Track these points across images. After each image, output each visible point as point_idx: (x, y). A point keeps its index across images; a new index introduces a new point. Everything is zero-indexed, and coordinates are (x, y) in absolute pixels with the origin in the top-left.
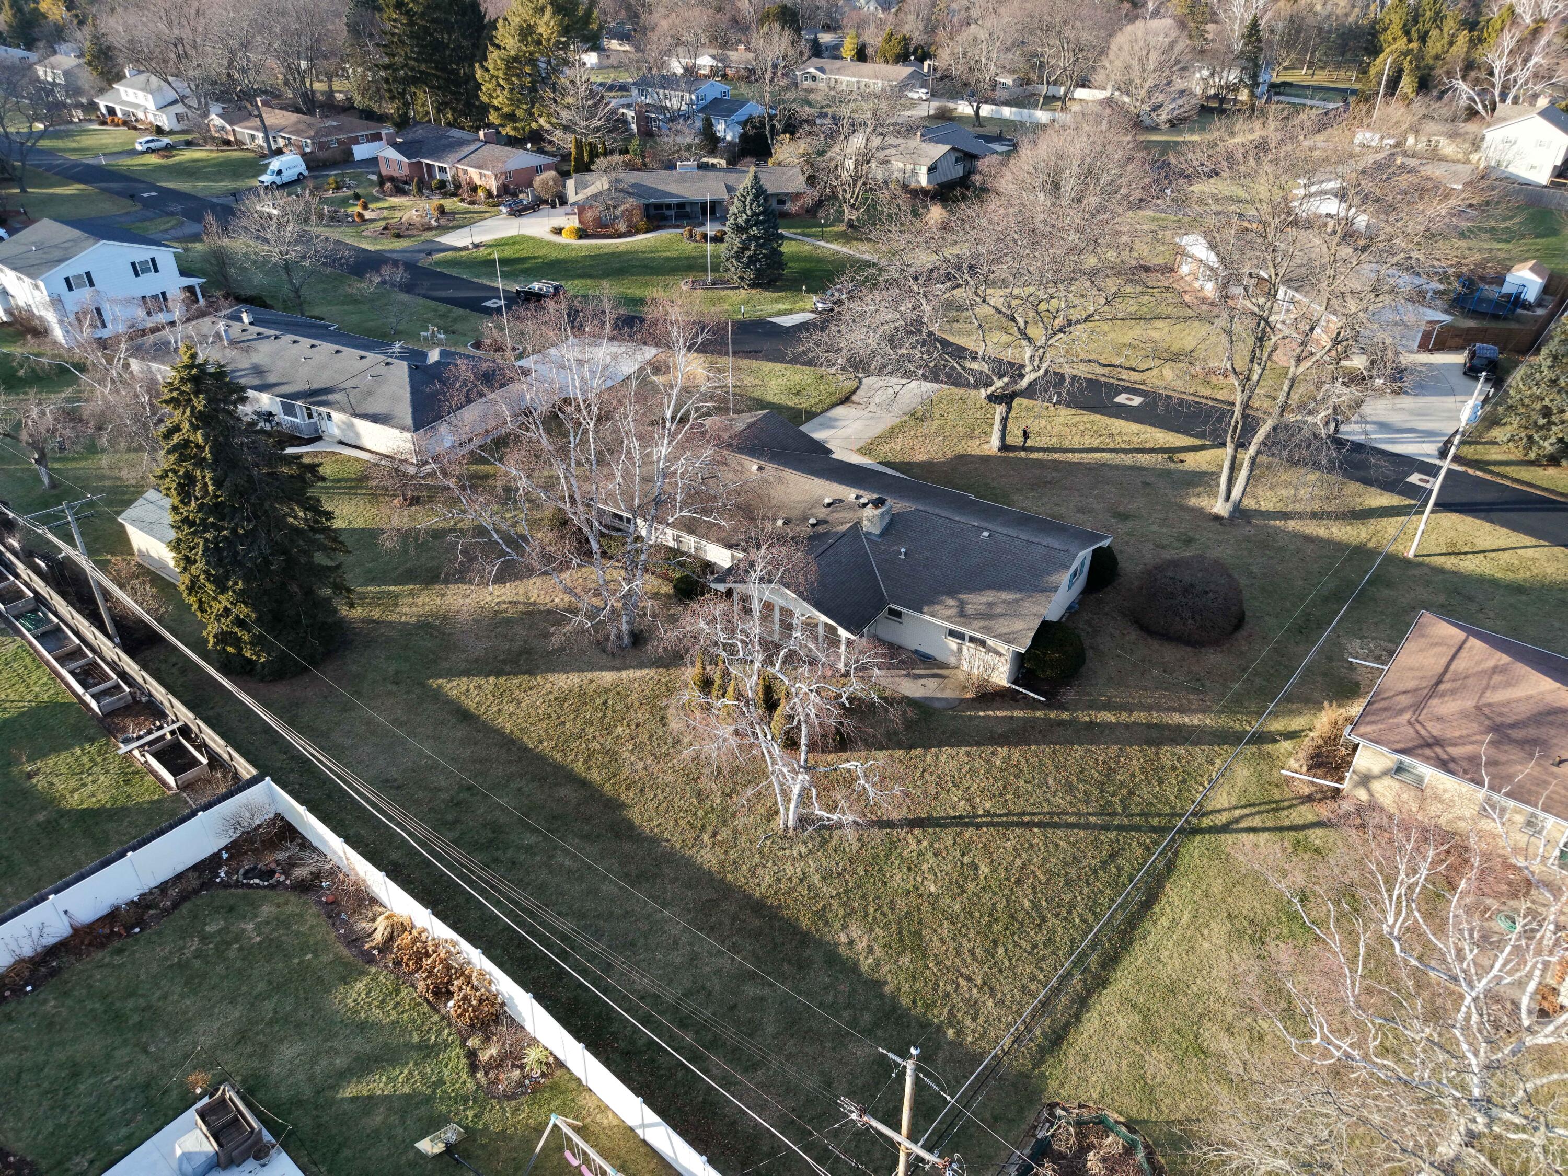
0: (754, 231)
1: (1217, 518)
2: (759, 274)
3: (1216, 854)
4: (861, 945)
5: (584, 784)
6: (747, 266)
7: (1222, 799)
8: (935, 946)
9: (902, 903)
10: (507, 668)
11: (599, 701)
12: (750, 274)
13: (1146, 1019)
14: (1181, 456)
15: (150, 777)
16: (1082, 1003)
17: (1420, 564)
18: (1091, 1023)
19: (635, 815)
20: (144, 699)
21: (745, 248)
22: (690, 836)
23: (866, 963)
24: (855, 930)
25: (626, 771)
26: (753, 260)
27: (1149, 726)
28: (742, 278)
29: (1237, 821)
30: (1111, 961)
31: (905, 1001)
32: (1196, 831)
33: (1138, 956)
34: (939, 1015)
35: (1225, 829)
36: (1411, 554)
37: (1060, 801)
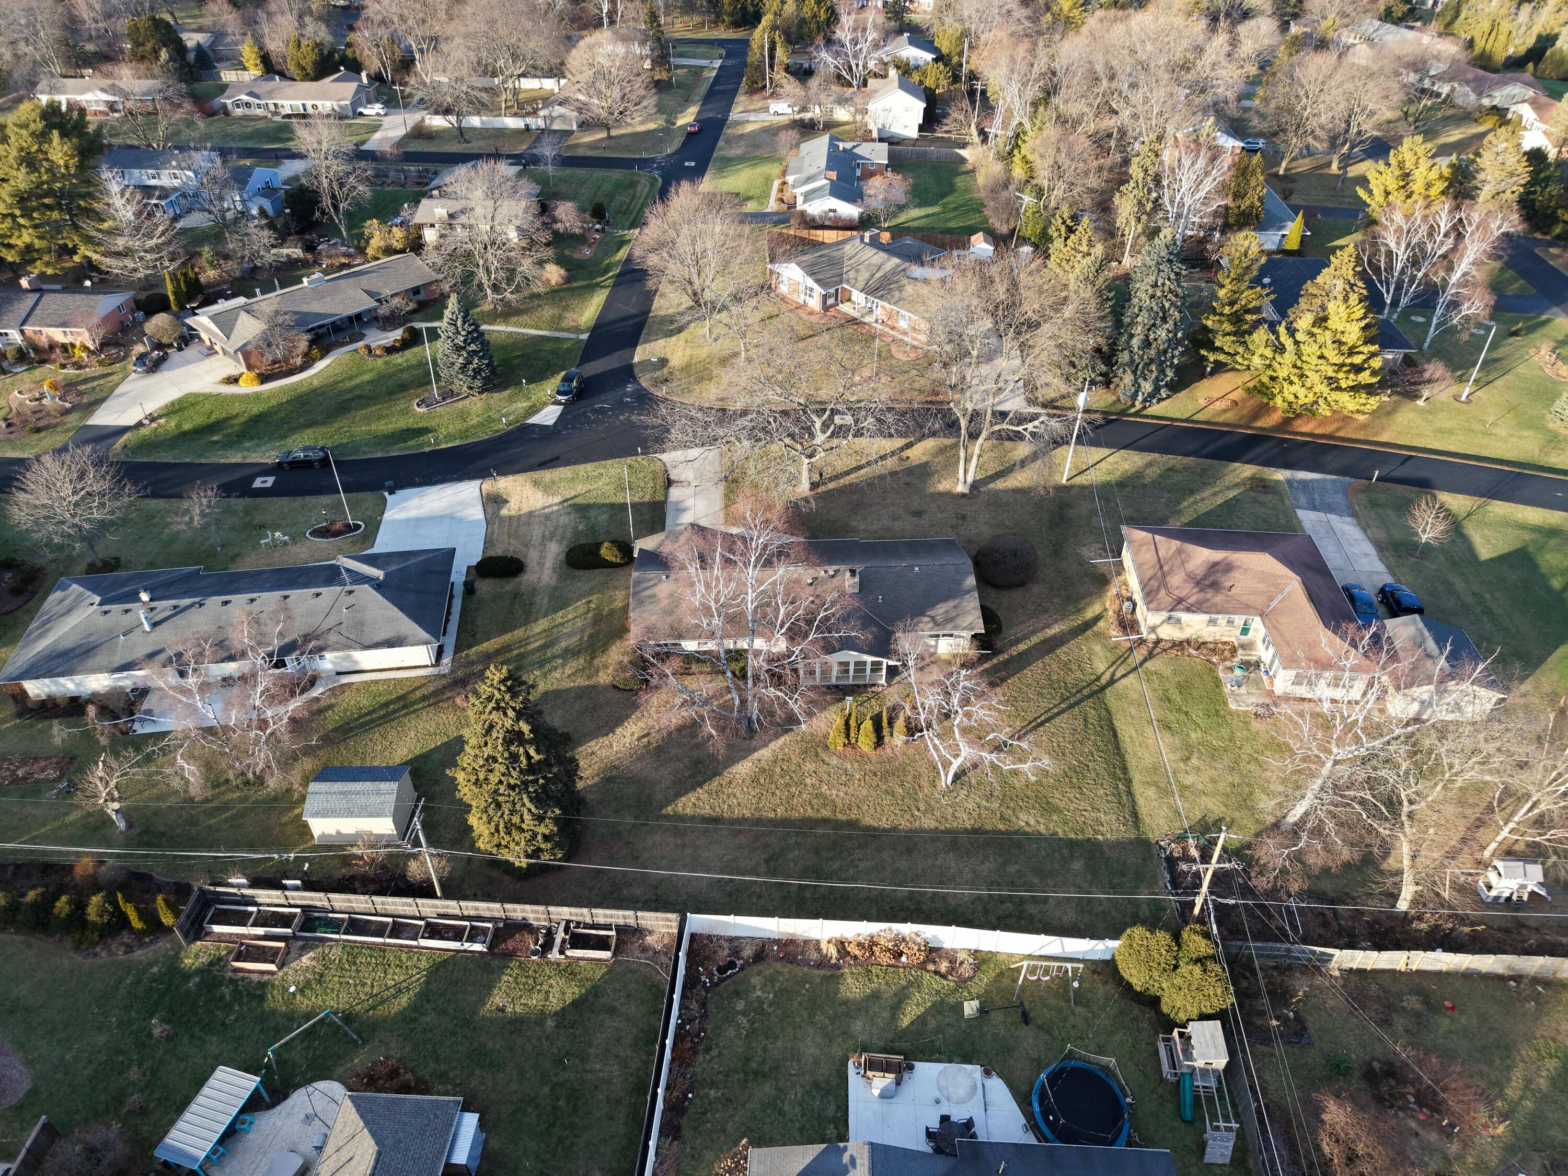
0: (473, 347)
1: (963, 495)
2: (487, 380)
3: (1119, 697)
4: (1032, 822)
5: (825, 821)
6: (474, 378)
7: (1101, 667)
8: (1062, 805)
9: (1029, 793)
10: (700, 778)
11: (778, 770)
12: (478, 383)
13: (1157, 787)
14: (905, 454)
15: (582, 963)
16: (1130, 793)
17: (1072, 487)
18: (1141, 801)
19: (868, 821)
20: (501, 925)
21: (468, 362)
22: (908, 816)
23: (1042, 829)
24: (1023, 817)
25: (839, 802)
26: (477, 371)
27: (1043, 642)
28: (471, 388)
29: (1113, 674)
30: (1125, 770)
31: (1073, 836)
32: (1103, 688)
33: (1132, 762)
34: (1089, 834)
35: (1112, 682)
36: (1064, 481)
37: (1045, 704)
